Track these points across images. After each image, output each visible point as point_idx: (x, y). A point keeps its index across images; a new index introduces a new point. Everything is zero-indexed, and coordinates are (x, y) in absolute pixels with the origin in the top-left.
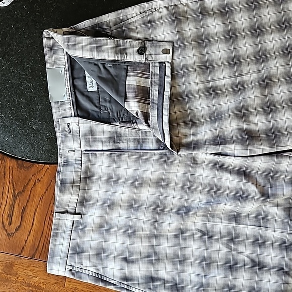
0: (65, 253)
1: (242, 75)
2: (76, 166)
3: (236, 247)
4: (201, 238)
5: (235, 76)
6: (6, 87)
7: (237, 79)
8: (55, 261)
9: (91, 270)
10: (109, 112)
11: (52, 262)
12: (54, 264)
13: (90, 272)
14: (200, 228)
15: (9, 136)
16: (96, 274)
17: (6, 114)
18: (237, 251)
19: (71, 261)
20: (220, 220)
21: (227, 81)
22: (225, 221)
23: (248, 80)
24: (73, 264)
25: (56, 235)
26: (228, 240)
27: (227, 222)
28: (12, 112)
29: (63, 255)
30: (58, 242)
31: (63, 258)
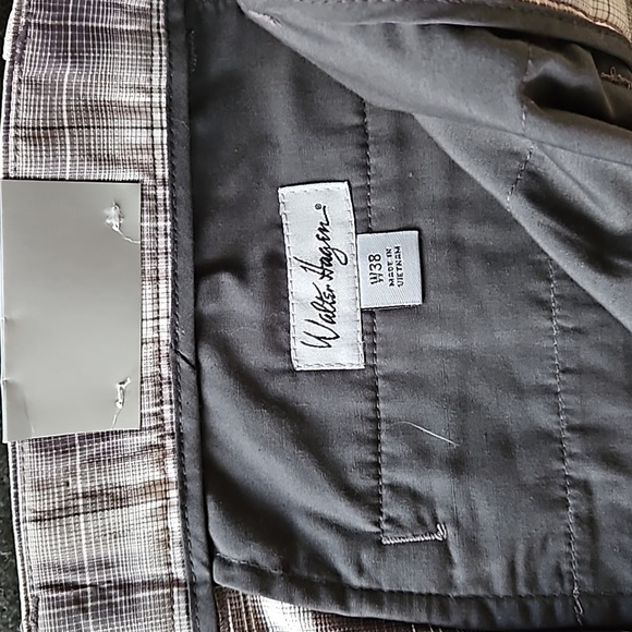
10: (444, 544)
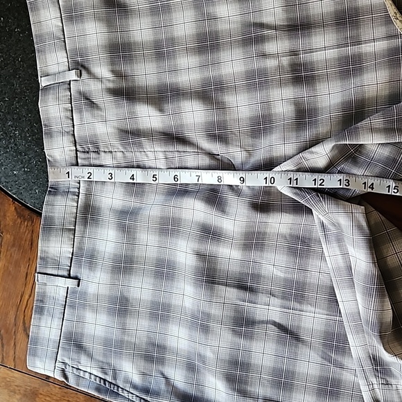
0: (54, 342)
1: (359, 43)
2: (70, 196)
3: (339, 358)
4: (279, 337)
5: (346, 45)
6: (31, 88)
7: (350, 50)
8: (39, 352)
9: (95, 372)
11: (34, 355)
12: (36, 358)
13: (93, 377)
14: (277, 320)
15: (20, 169)
16: (102, 381)
17: (23, 131)
18: (341, 367)
19: (63, 355)
20: (313, 309)
21: (332, 54)
22: (321, 311)
23: (370, 53)
24: (67, 361)
25: (41, 311)
26: (325, 345)
27: (326, 312)
28: (33, 131)
29: (51, 344)
30: (43, 324)
31: (52, 349)
